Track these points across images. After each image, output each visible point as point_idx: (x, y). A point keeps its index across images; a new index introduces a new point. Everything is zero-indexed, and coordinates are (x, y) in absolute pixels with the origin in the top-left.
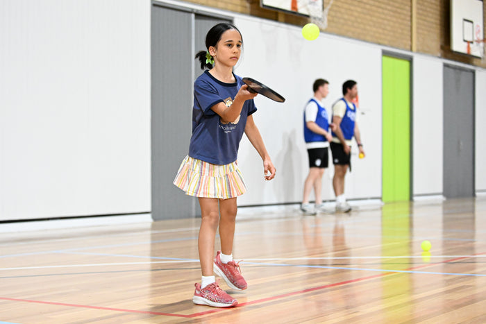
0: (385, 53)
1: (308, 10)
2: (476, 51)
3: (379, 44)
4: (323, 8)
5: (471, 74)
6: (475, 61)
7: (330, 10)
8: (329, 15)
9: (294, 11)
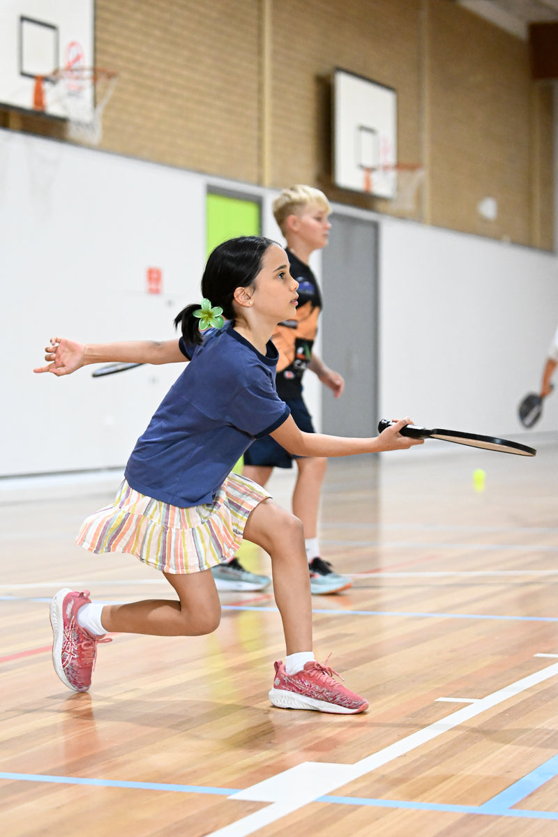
0: (212, 191)
1: (65, 108)
2: (383, 186)
3: (201, 172)
4: (95, 104)
5: (371, 230)
6: (381, 206)
7: (108, 108)
8: (104, 117)
9: (39, 108)
